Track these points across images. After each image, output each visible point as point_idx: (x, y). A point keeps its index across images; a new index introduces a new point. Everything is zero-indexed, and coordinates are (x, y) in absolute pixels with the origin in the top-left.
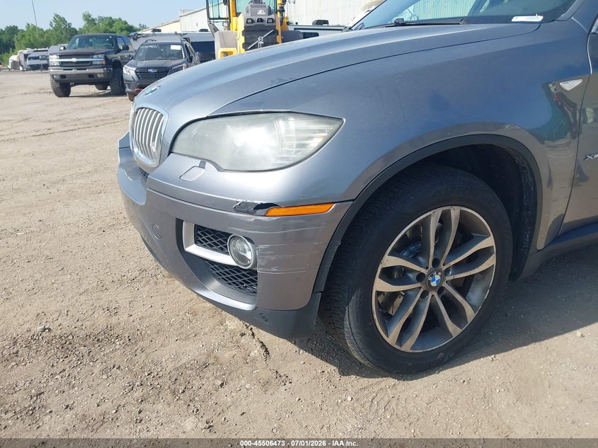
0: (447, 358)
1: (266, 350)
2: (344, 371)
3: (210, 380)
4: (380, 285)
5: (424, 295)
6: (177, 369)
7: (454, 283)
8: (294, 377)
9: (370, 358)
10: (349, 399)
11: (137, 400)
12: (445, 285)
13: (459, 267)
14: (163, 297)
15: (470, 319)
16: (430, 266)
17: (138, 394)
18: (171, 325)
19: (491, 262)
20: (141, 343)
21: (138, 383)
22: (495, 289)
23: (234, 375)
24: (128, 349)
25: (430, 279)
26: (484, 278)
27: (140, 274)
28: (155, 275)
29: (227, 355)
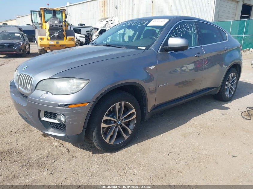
0: (124, 145)
1: (68, 150)
2: (94, 153)
3: (50, 160)
4: (103, 125)
5: (116, 127)
6: (38, 159)
7: (125, 123)
8: (78, 157)
9: (101, 147)
10: (95, 160)
11: (26, 170)
12: (122, 124)
13: (126, 118)
14: (29, 137)
15: (130, 134)
16: (117, 119)
17: (25, 168)
18: (33, 146)
19: (135, 116)
20: (23, 153)
21: (25, 165)
22: (137, 124)
23: (58, 158)
24: (19, 155)
25: (118, 122)
26: (133, 121)
27: (18, 130)
28: (24, 130)
29: (55, 153)
